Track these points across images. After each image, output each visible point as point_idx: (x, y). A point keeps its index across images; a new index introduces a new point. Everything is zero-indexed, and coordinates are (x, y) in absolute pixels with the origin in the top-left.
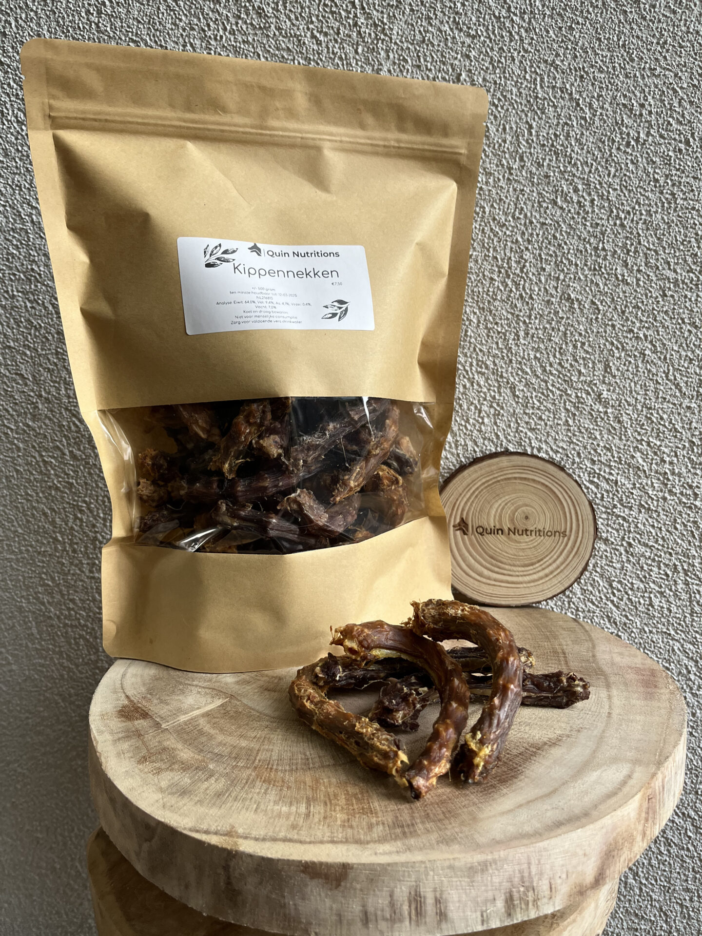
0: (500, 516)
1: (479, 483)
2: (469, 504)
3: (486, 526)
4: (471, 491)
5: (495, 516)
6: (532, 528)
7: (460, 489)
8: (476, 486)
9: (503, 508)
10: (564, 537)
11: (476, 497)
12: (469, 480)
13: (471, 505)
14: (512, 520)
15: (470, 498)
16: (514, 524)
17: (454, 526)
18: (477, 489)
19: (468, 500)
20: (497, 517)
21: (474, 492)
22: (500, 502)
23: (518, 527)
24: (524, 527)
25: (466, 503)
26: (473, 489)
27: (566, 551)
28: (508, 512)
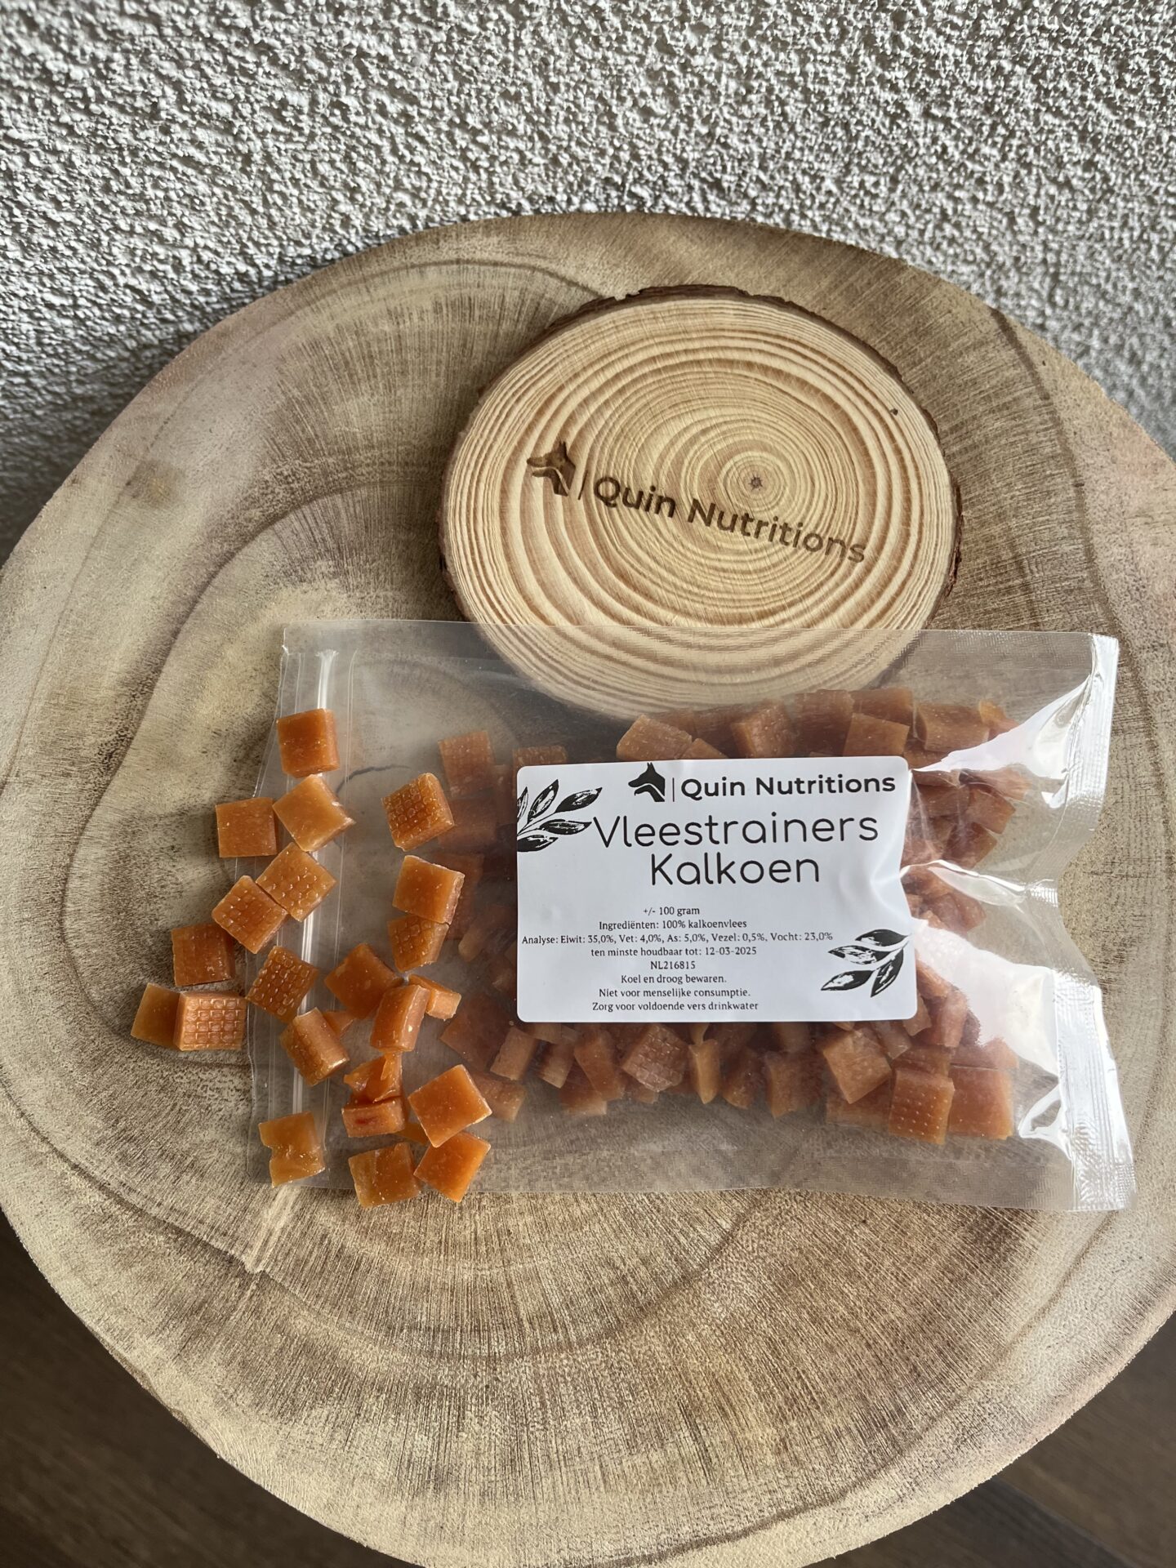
0: (678, 463)
1: (641, 357)
2: (593, 408)
3: (628, 480)
4: (610, 373)
5: (662, 458)
6: (766, 517)
7: (579, 360)
8: (626, 364)
9: (693, 441)
10: (854, 561)
11: (621, 391)
12: (612, 341)
13: (599, 411)
14: (711, 483)
15: (600, 390)
16: (713, 491)
17: (530, 462)
18: (631, 369)
19: (594, 395)
20: (668, 463)
21: (617, 377)
22: (688, 421)
23: (724, 503)
24: (742, 508)
25: (586, 402)
26: (619, 368)
27: (850, 603)
28: (707, 453)
